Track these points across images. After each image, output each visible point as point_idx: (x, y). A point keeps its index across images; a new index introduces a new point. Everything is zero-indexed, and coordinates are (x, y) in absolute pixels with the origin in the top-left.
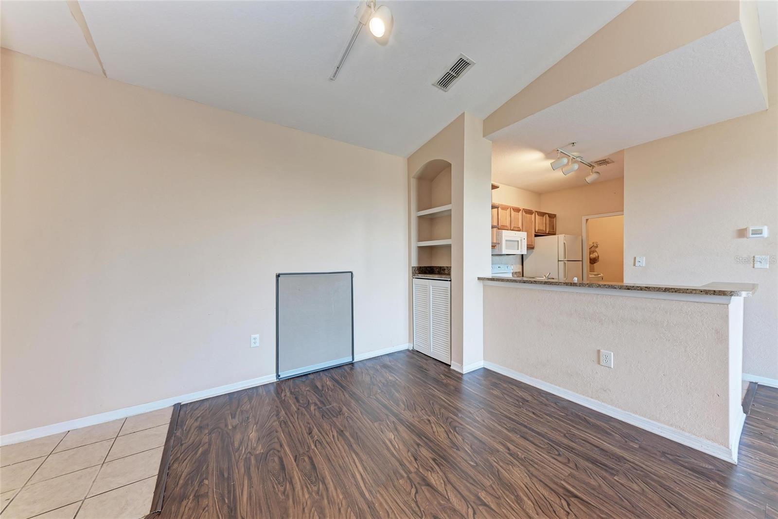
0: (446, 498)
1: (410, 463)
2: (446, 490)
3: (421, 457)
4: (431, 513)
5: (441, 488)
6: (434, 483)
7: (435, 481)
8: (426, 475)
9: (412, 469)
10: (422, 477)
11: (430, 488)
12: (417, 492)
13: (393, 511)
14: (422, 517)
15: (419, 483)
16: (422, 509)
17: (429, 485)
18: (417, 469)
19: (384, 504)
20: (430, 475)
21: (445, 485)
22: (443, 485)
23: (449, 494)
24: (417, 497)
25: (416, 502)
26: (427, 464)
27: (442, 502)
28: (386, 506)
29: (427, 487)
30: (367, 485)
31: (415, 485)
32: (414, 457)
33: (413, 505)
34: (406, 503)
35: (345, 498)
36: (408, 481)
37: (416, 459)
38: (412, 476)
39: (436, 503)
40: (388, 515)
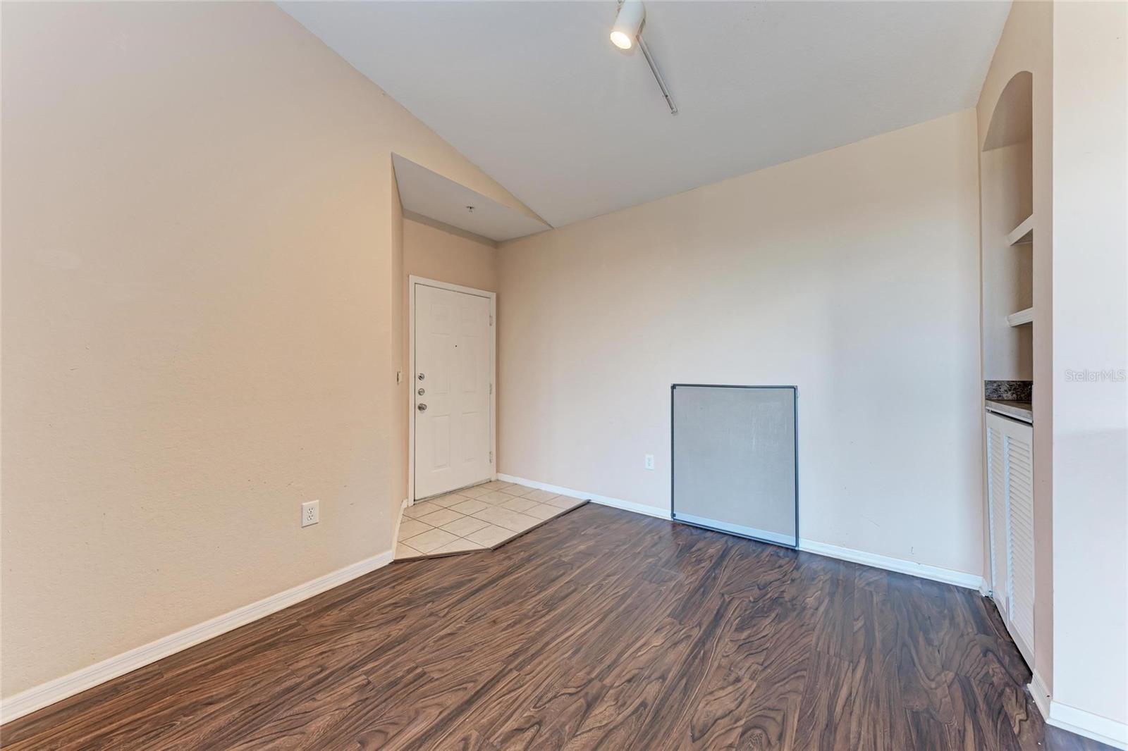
0: (577, 731)
1: (619, 676)
2: (591, 730)
3: (638, 686)
4: (545, 717)
5: (590, 722)
6: (597, 712)
7: (601, 713)
8: (605, 699)
9: (607, 681)
10: (599, 696)
11: (584, 709)
12: (571, 694)
13: (534, 677)
14: (536, 708)
15: (587, 693)
16: (547, 705)
17: (590, 706)
18: (611, 687)
19: (541, 666)
20: (608, 704)
21: (600, 728)
22: (598, 725)
23: (585, 735)
24: (563, 697)
25: (555, 697)
26: (630, 697)
27: (567, 728)
28: (538, 669)
29: (585, 705)
30: (560, 644)
31: (582, 690)
32: (633, 677)
33: (550, 695)
34: (550, 686)
35: (537, 633)
36: (585, 681)
37: (629, 681)
38: (597, 685)
39: (563, 719)
40: (528, 674)
